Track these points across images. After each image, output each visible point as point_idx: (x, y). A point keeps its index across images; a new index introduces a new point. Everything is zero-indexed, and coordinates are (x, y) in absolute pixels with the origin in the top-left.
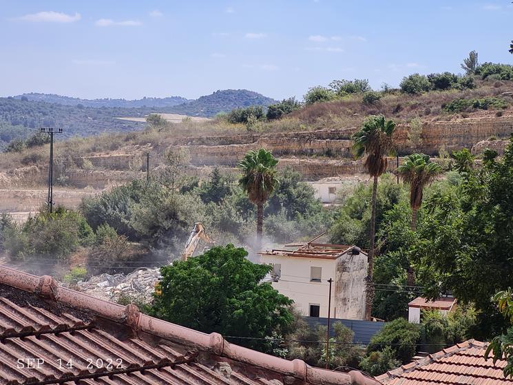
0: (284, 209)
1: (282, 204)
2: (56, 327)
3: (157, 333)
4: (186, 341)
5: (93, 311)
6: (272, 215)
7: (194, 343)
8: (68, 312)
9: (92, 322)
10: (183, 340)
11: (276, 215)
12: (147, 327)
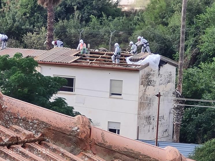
0: (77, 13)
1: (75, 7)
2: (7, 139)
3: (111, 146)
4: (142, 155)
5: (43, 123)
6: (63, 19)
7: (150, 158)
8: (16, 123)
9: (43, 135)
10: (139, 154)
11: (68, 19)
12: (100, 140)
